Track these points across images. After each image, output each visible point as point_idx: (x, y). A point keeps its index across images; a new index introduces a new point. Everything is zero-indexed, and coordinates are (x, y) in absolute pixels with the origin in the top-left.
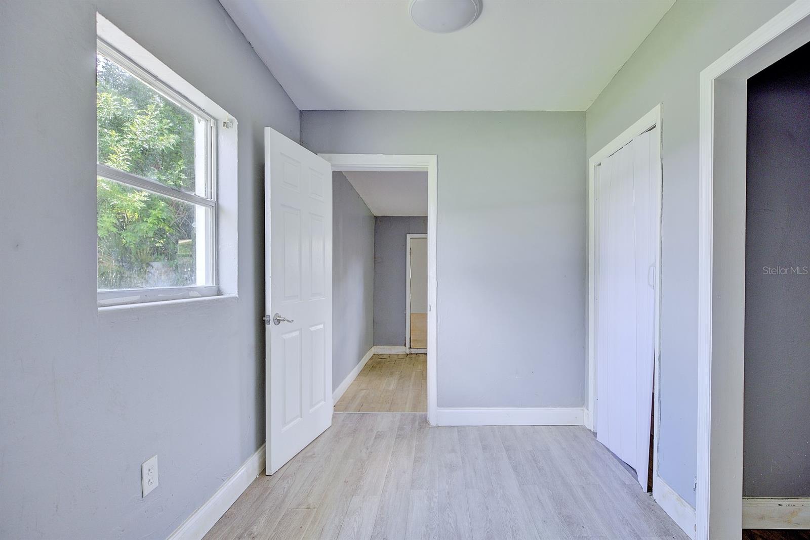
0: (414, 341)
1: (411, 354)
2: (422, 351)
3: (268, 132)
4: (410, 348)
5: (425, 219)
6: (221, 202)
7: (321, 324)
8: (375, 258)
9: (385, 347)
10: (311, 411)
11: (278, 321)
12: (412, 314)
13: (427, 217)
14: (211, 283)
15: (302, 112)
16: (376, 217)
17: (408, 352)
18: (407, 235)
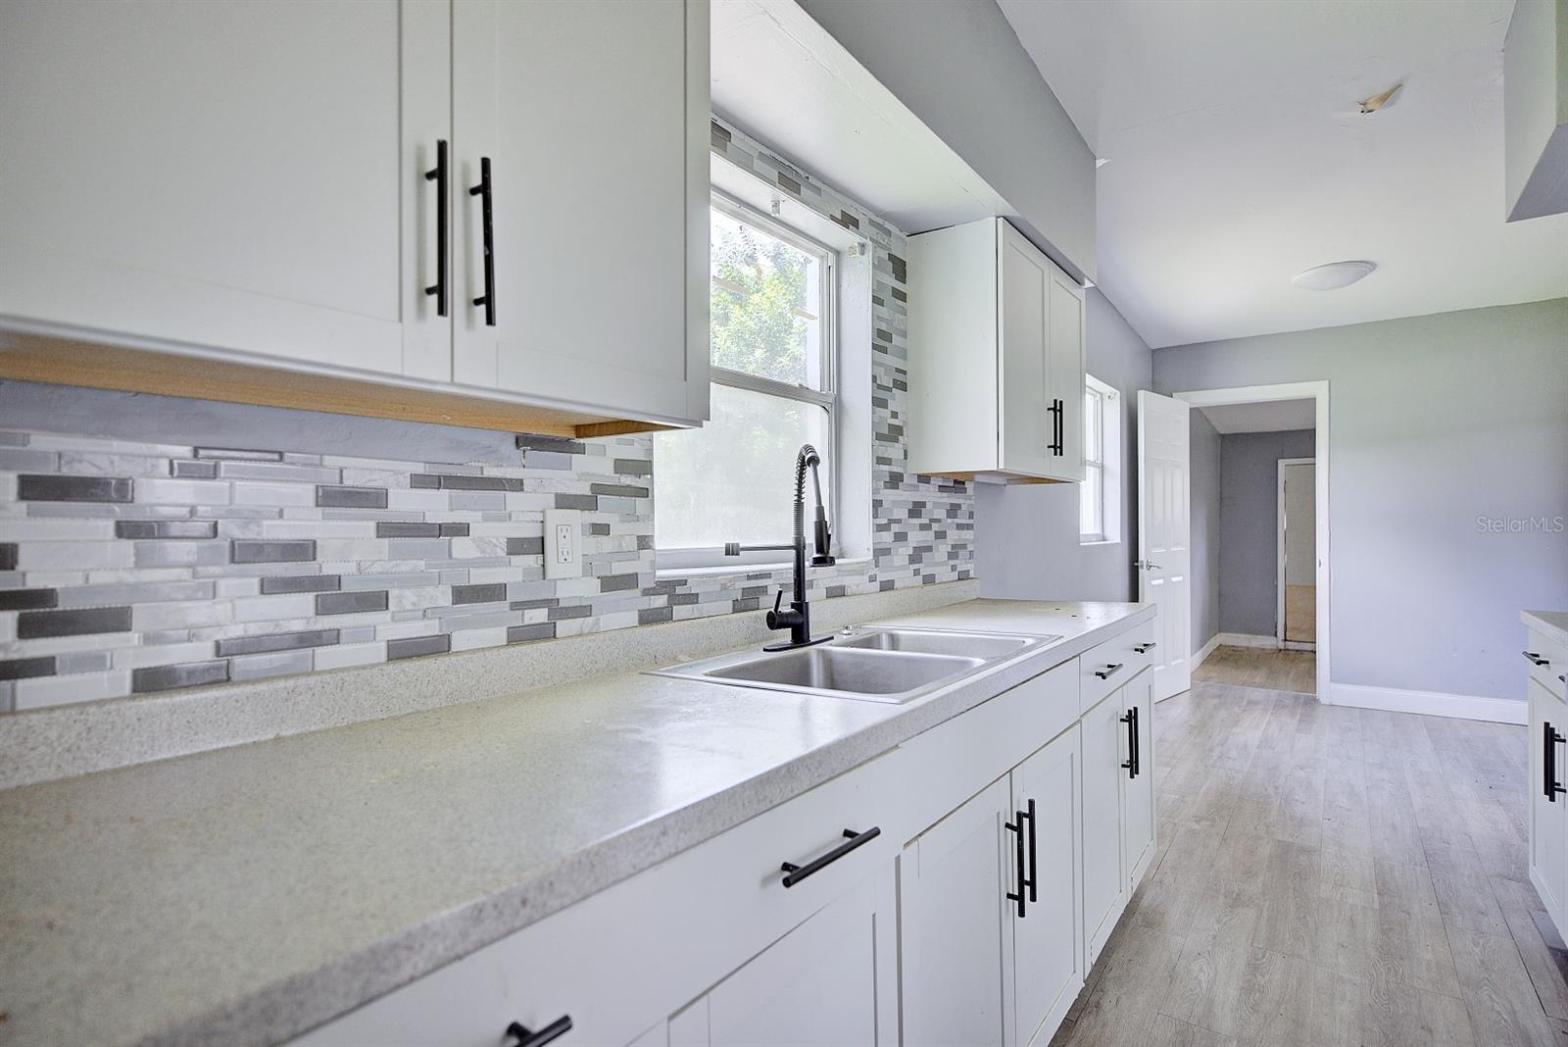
0: (1293, 629)
1: (1288, 650)
2: (1308, 647)
3: (1141, 394)
4: (1286, 640)
5: (1311, 434)
6: (1105, 463)
7: (1179, 576)
8: (1221, 498)
9: (1240, 635)
10: (1173, 663)
11: (1149, 567)
12: (1290, 586)
13: (1315, 430)
14: (1098, 531)
15: (1154, 352)
16: (1223, 436)
17: (1281, 645)
18: (1280, 461)
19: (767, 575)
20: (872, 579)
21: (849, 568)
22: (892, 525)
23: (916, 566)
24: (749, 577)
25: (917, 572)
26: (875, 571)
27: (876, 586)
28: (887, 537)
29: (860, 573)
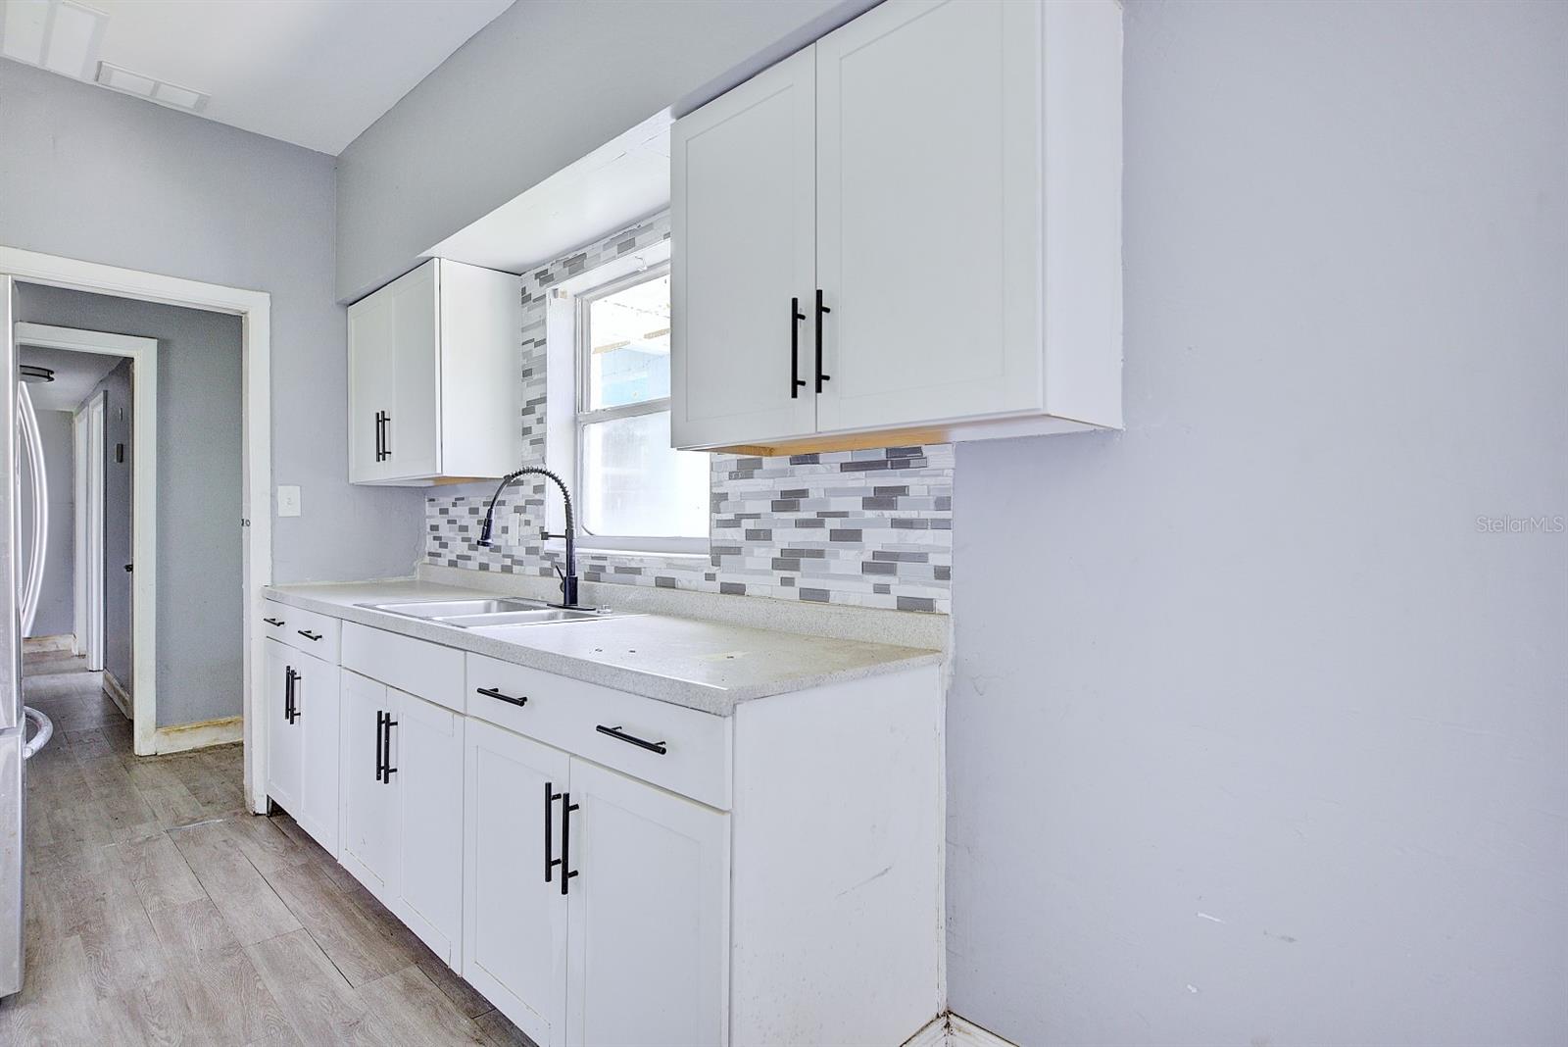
19: (604, 558)
20: (710, 577)
21: (682, 563)
22: (743, 521)
23: (787, 574)
24: (593, 558)
25: (787, 582)
26: (713, 570)
27: (716, 586)
28: (735, 536)
29: (694, 569)
